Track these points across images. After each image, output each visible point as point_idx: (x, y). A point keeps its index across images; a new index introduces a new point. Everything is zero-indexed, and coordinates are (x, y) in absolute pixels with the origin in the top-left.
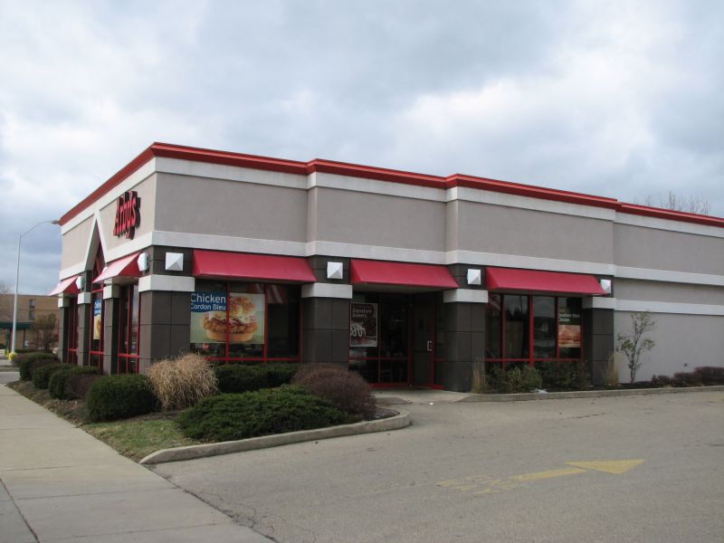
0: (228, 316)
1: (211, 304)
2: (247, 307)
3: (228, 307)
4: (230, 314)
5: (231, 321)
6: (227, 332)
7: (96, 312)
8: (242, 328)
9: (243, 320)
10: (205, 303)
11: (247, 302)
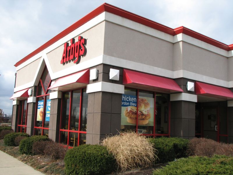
0: (137, 110)
1: (129, 102)
2: (146, 105)
3: (137, 104)
4: (139, 109)
5: (139, 113)
6: (136, 119)
7: (39, 107)
8: (144, 117)
9: (144, 112)
10: (127, 102)
11: (146, 102)
